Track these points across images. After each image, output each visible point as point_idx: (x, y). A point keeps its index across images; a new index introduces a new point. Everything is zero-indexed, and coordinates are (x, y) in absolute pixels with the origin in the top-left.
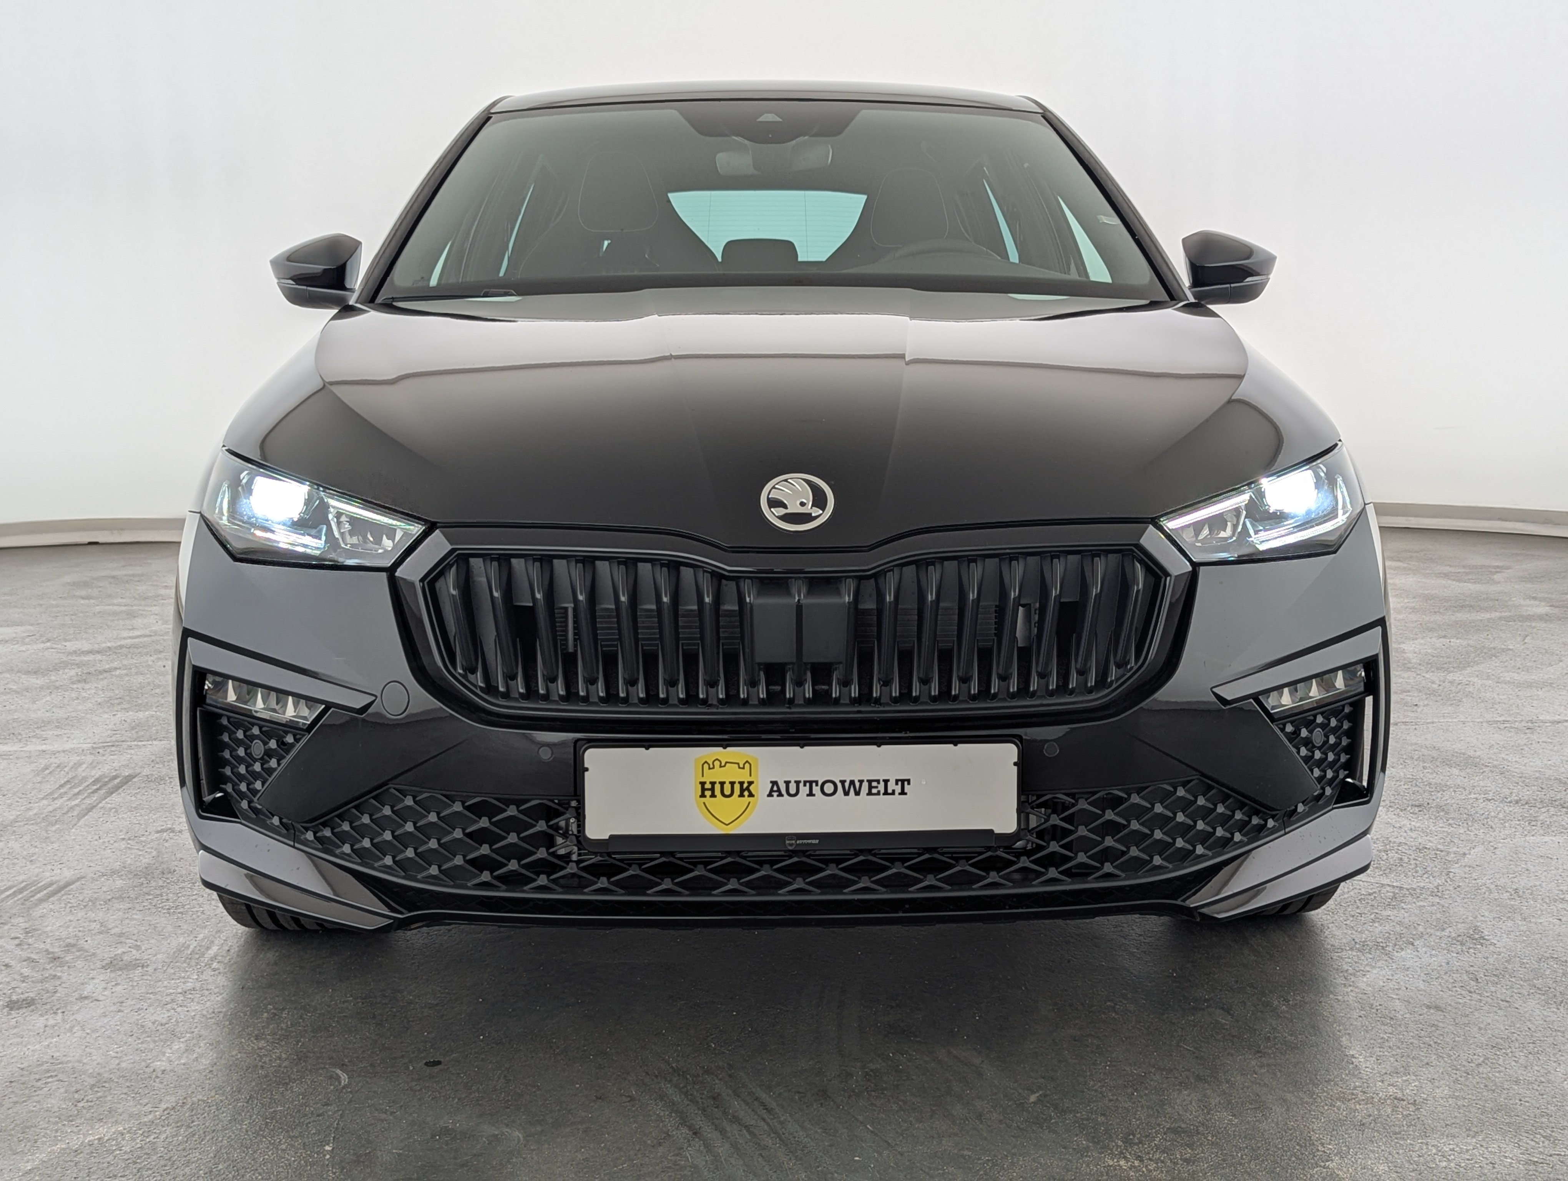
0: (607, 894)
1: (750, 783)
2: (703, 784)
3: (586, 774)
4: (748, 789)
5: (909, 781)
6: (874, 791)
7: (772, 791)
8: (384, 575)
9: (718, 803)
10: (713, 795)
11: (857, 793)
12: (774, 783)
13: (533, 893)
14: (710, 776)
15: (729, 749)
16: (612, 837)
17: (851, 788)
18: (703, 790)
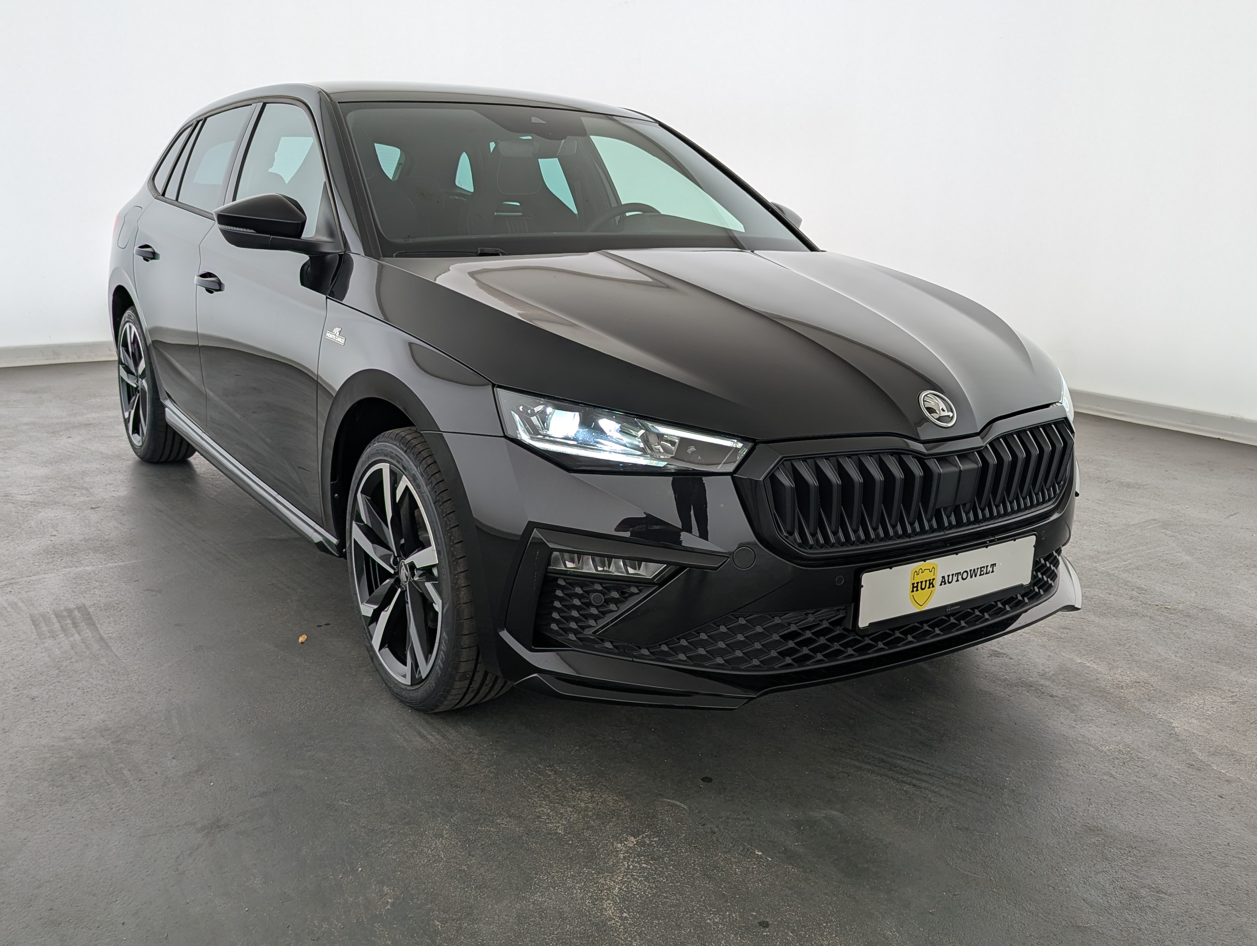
0: (881, 652)
1: (933, 579)
2: (913, 584)
3: (862, 589)
4: (932, 583)
5: (995, 564)
6: (982, 573)
7: (942, 582)
8: (729, 477)
9: (919, 594)
10: (917, 590)
11: (976, 576)
12: (943, 577)
13: (813, 665)
14: (918, 579)
15: (927, 561)
16: (870, 624)
17: (973, 573)
18: (913, 587)
